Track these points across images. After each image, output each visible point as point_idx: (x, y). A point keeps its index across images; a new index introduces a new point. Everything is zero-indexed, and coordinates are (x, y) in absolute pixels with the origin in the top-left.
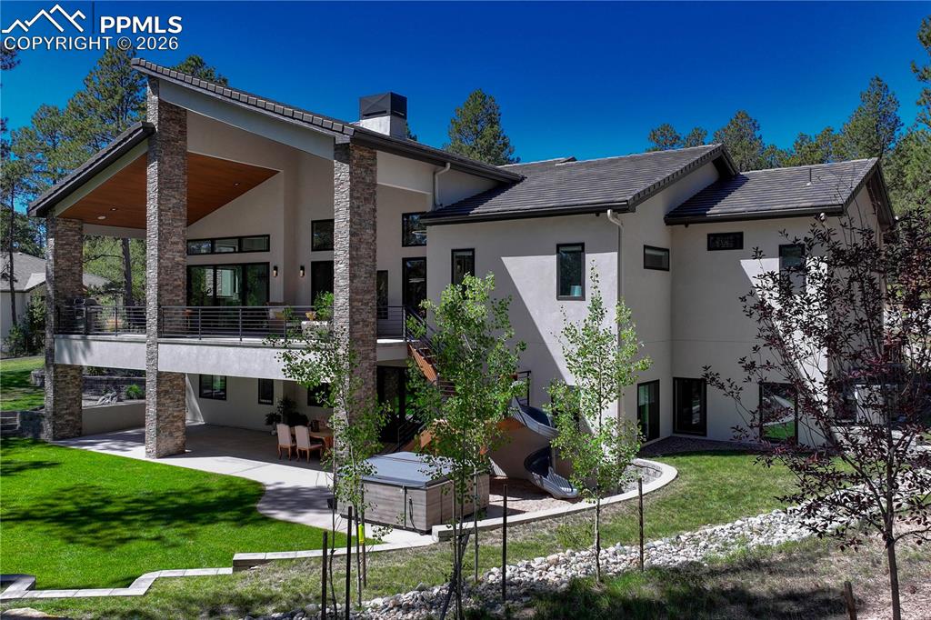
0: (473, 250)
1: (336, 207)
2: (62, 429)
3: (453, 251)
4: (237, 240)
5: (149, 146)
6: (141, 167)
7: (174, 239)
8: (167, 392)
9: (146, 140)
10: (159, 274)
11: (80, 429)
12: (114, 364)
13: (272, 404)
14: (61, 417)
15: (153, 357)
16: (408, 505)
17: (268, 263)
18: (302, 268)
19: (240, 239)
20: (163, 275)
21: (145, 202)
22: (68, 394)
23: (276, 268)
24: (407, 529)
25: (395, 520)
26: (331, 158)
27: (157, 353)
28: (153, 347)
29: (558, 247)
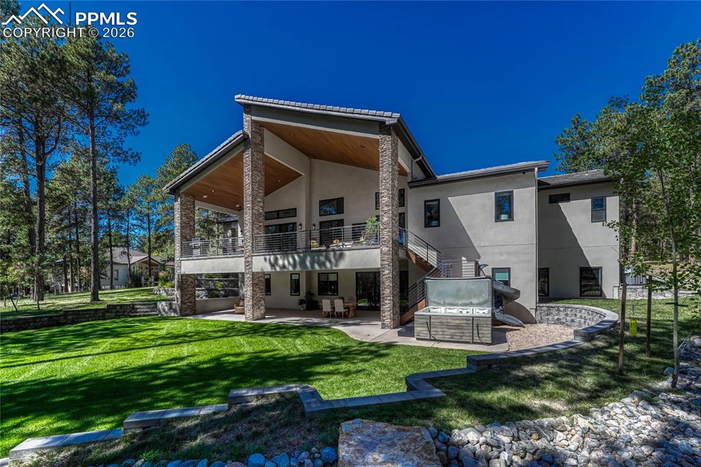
0: (438, 200)
1: (381, 165)
2: (186, 311)
3: (425, 202)
4: (276, 213)
5: (245, 146)
6: (240, 157)
7: (259, 199)
8: (257, 284)
9: (243, 143)
10: (252, 217)
11: (195, 310)
12: (222, 270)
13: (299, 295)
14: (185, 304)
15: (248, 264)
16: (475, 328)
17: (296, 223)
18: (314, 225)
19: (278, 212)
20: (254, 219)
21: (242, 178)
22: (188, 291)
23: (301, 225)
24: (474, 343)
25: (465, 339)
26: (377, 137)
27: (252, 261)
28: (249, 259)
29: (496, 194)
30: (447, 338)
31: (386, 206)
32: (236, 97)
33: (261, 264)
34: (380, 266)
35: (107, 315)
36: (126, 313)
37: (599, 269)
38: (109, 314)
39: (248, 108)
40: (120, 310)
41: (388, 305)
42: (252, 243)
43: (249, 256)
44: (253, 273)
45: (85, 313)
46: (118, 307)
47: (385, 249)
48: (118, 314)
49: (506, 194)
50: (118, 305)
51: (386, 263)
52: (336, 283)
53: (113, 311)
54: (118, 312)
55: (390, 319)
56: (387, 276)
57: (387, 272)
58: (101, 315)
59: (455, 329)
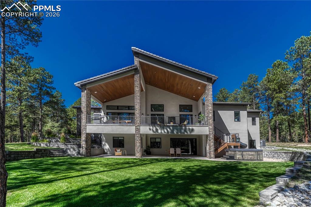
0: (214, 111)
2: (88, 154)
5: (135, 72)
11: (91, 154)
18: (148, 115)
19: (129, 107)
24: (258, 160)
25: (255, 159)
26: (206, 83)
27: (140, 128)
28: (138, 127)
29: (234, 112)
30: (249, 159)
31: (211, 110)
32: (132, 48)
33: (146, 130)
34: (208, 134)
35: (36, 155)
36: (47, 155)
37: (254, 140)
38: (37, 155)
39: (137, 54)
40: (44, 153)
41: (213, 149)
42: (140, 120)
43: (138, 126)
44: (141, 134)
45: (23, 153)
46: (43, 151)
47: (211, 127)
48: (43, 155)
49: (237, 112)
50: (43, 149)
51: (211, 132)
52: (160, 143)
53: (40, 153)
54: (43, 154)
55: (214, 155)
56: (212, 138)
57: (211, 136)
58: (32, 155)
59: (251, 156)
